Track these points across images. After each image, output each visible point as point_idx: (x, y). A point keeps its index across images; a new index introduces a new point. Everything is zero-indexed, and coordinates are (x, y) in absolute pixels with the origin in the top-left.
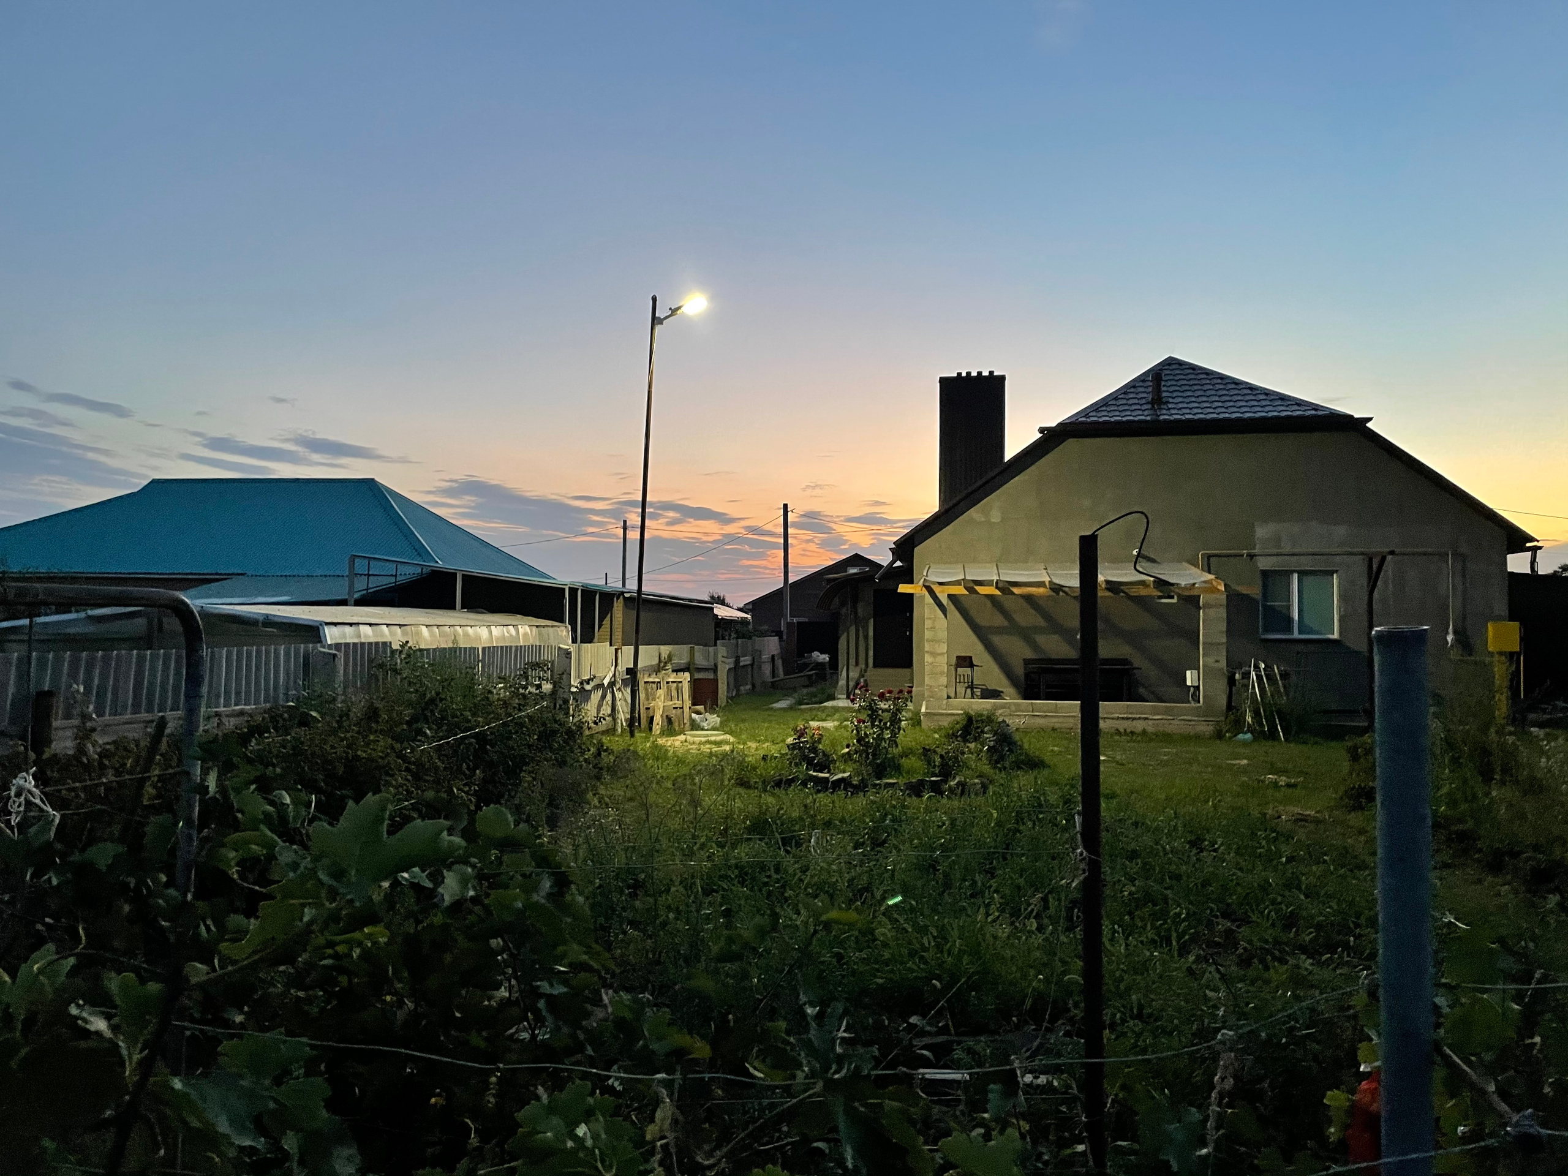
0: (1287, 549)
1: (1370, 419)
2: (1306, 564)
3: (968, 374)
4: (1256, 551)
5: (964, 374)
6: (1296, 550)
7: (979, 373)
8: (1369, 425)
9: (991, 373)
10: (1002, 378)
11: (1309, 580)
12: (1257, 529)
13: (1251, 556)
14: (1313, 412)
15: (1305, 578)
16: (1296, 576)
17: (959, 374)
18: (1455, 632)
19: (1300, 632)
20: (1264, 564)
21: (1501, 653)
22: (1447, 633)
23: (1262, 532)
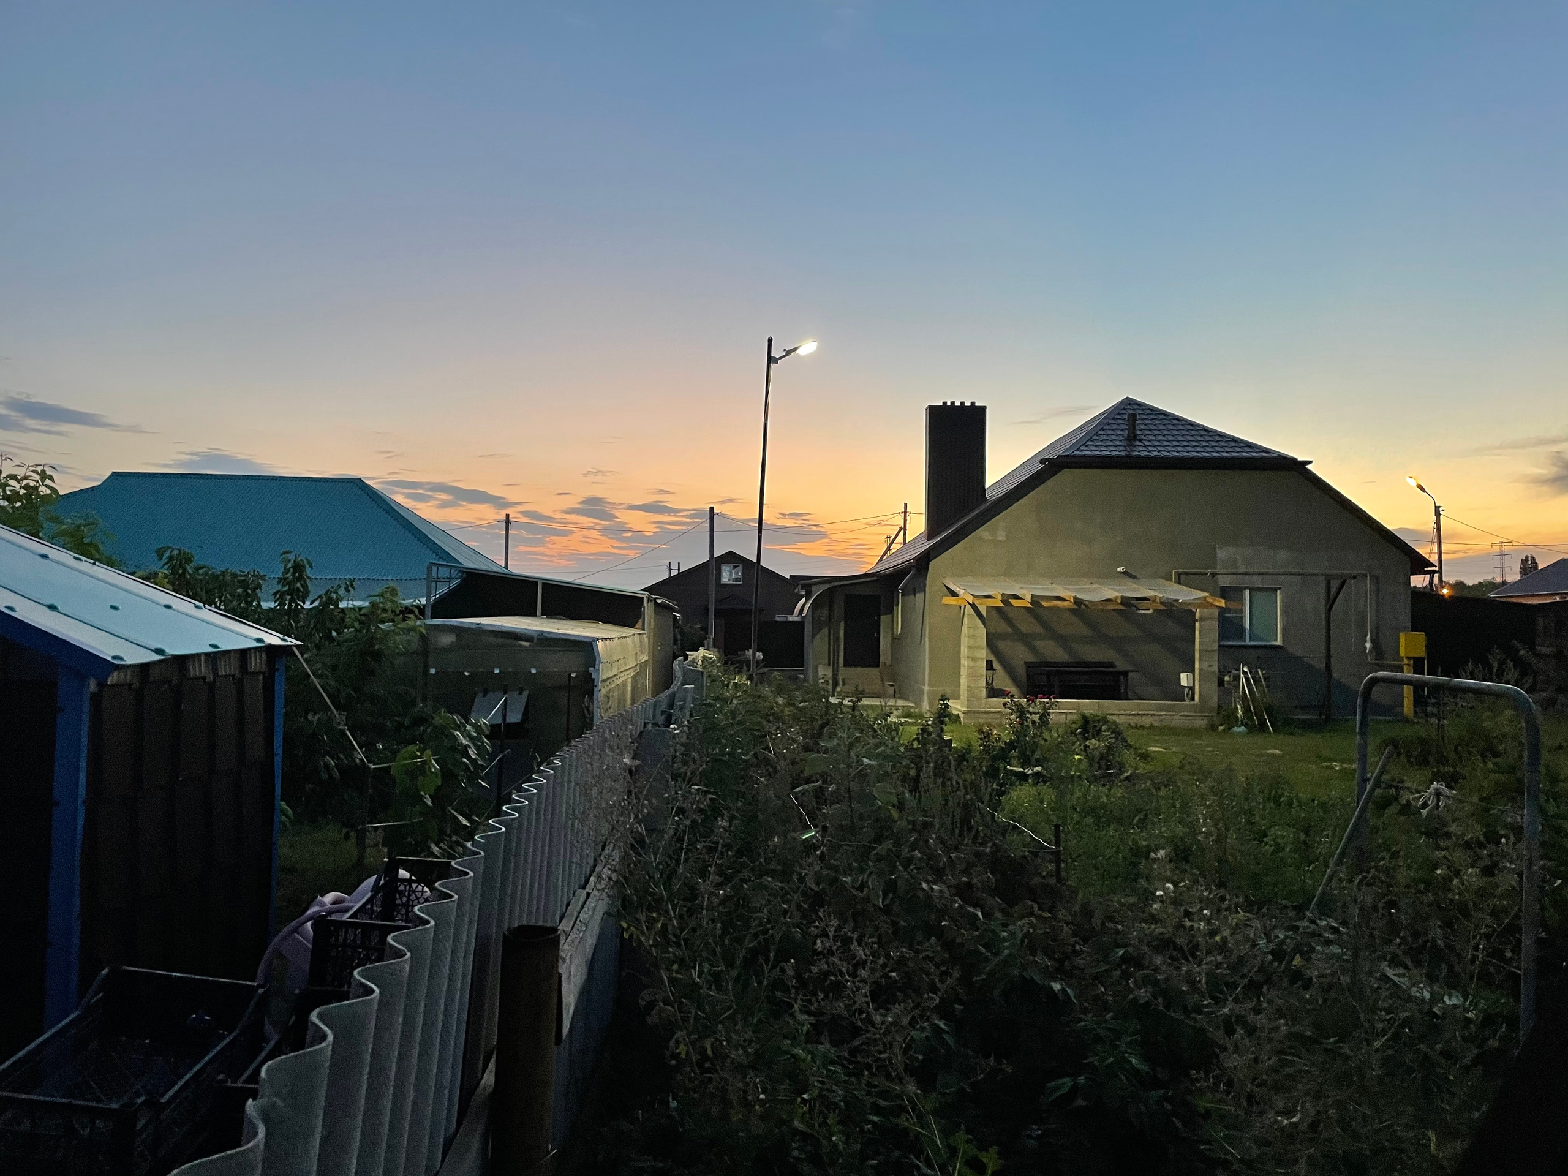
0: (1242, 570)
1: (1310, 462)
2: (1257, 581)
3: (953, 403)
4: (1218, 571)
5: (949, 404)
6: (1250, 570)
7: (962, 403)
8: (1308, 466)
9: (973, 403)
10: (983, 409)
11: (1260, 595)
12: (1218, 552)
13: (1214, 575)
14: (1263, 454)
15: (1254, 593)
16: (1247, 592)
17: (945, 403)
18: (1372, 641)
19: (1250, 640)
20: (1225, 581)
21: (1408, 658)
22: (1366, 641)
23: (1221, 554)
